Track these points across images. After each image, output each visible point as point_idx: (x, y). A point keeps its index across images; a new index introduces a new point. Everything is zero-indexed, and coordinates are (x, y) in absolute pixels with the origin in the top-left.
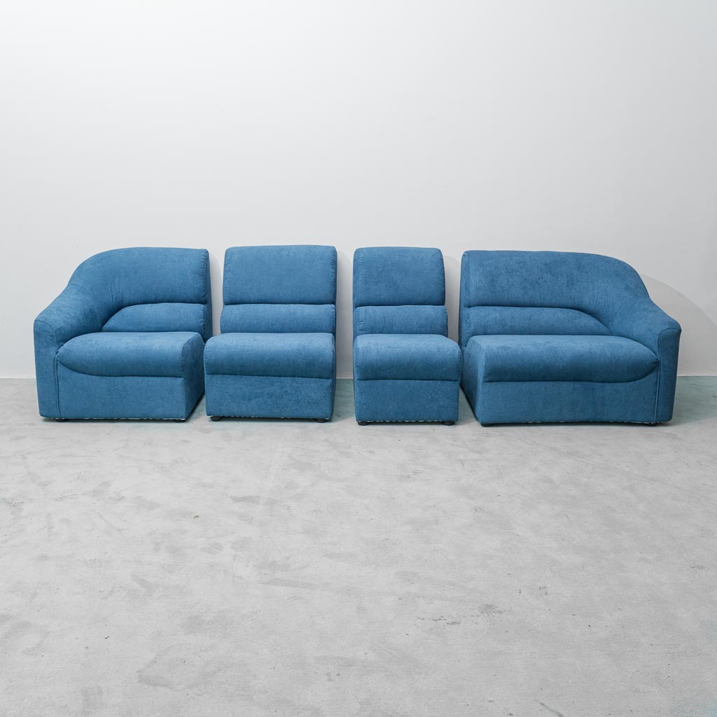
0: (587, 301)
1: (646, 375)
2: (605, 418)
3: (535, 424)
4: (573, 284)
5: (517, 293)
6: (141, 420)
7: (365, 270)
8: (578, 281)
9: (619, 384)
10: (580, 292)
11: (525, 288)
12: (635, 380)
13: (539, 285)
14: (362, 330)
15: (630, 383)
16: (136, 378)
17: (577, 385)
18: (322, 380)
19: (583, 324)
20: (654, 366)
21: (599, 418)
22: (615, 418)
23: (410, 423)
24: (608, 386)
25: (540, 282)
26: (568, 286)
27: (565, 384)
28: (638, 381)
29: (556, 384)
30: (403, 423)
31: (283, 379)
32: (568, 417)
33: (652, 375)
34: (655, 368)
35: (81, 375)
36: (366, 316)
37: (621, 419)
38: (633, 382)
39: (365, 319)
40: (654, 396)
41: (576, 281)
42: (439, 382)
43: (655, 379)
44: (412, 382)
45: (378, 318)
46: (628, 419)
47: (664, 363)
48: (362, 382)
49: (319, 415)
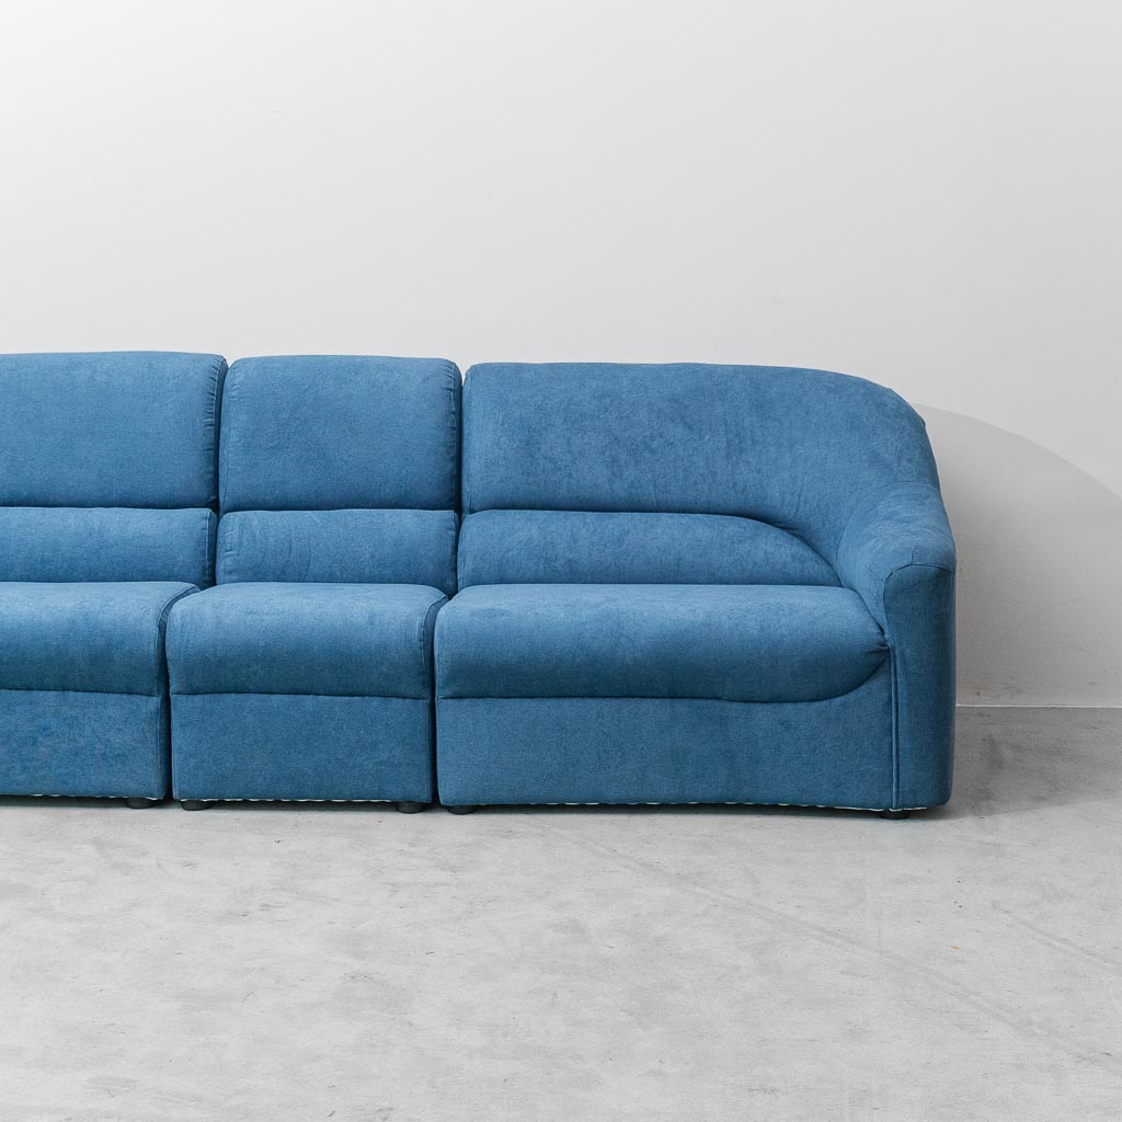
0: (777, 495)
1: (861, 684)
2: (765, 795)
4: (741, 451)
5: (593, 477)
7: (244, 417)
8: (754, 443)
9: (789, 707)
10: (759, 472)
11: (615, 460)
12: (829, 696)
13: (653, 452)
14: (230, 573)
15: (817, 704)
17: (682, 707)
18: (135, 698)
19: (761, 555)
20: (876, 661)
21: (746, 794)
22: (788, 795)
24: (763, 715)
25: (655, 444)
26: (728, 456)
27: (648, 705)
28: (838, 701)
29: (629, 706)
30: (293, 805)
31: (36, 694)
32: (666, 790)
33: (876, 686)
34: (883, 662)
36: (241, 537)
37: (806, 801)
38: (825, 703)
39: (241, 544)
40: (888, 739)
41: (749, 442)
42: (376, 702)
43: (886, 694)
44: (309, 701)
45: (271, 539)
46: (824, 798)
47: (908, 652)
48: (184, 697)
49: (130, 787)
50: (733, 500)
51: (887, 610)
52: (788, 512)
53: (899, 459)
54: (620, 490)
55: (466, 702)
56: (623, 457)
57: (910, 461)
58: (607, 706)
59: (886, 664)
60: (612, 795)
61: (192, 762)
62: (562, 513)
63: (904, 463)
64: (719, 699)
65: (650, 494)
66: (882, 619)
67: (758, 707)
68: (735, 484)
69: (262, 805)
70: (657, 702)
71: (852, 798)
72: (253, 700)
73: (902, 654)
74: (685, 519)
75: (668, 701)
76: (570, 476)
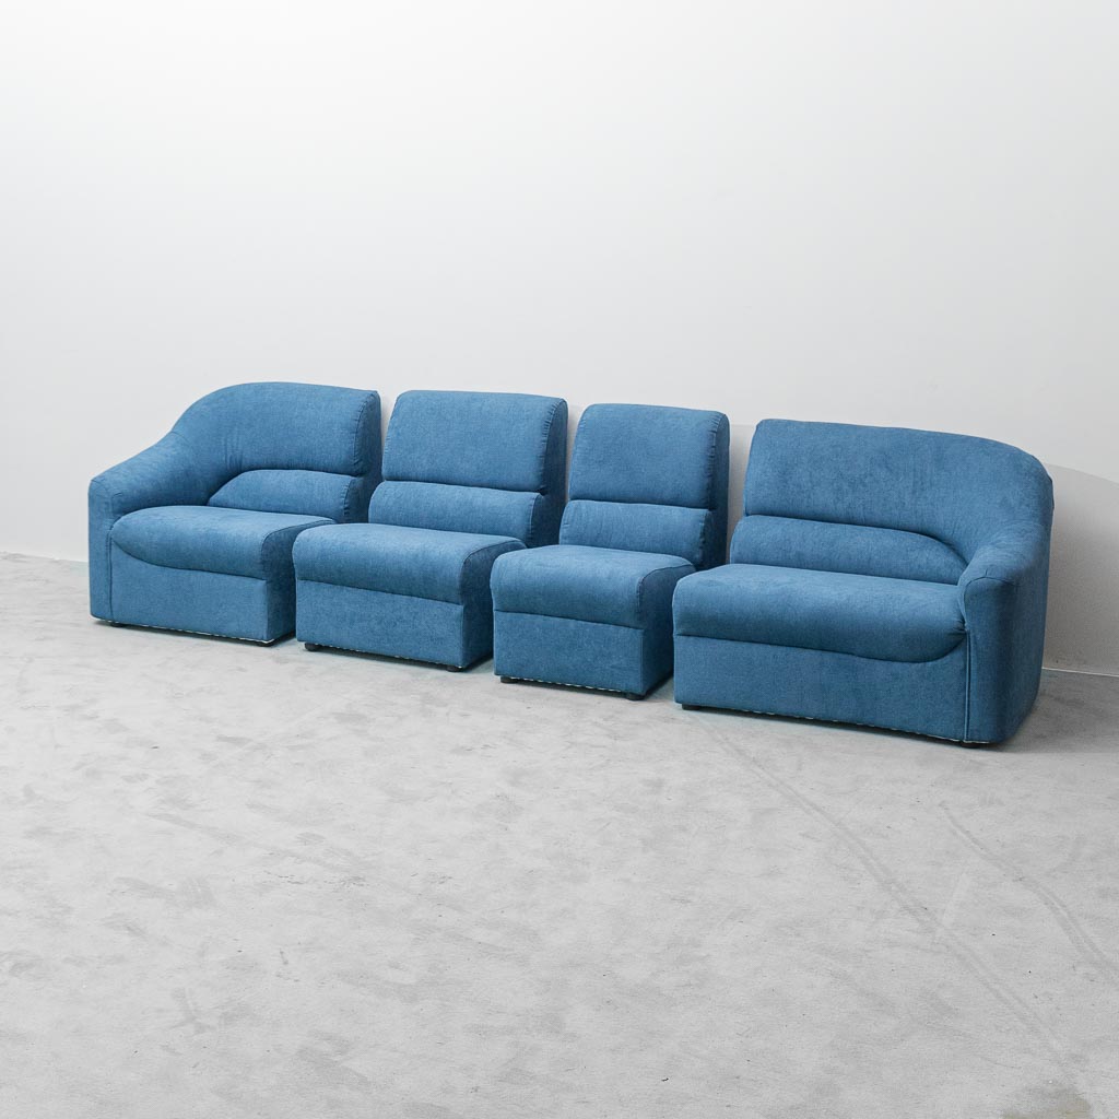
0: (942, 521)
1: (946, 654)
2: (881, 722)
3: (764, 716)
4: (923, 490)
5: (823, 499)
6: (212, 637)
7: (586, 441)
8: (932, 485)
9: (897, 665)
10: (932, 504)
11: (839, 489)
12: (925, 660)
13: (865, 486)
15: (916, 665)
16: (205, 574)
17: (828, 657)
18: (449, 604)
20: (957, 640)
21: (867, 719)
23: (572, 689)
24: (880, 668)
25: (867, 481)
26: (914, 492)
27: (807, 654)
28: (930, 663)
29: (794, 653)
32: (814, 711)
33: (957, 655)
34: (961, 641)
35: (138, 562)
36: (574, 515)
37: (908, 728)
38: (920, 665)
39: (573, 520)
40: (962, 694)
41: (928, 484)
42: (612, 627)
43: (962, 663)
44: (572, 623)
45: (591, 520)
46: (919, 728)
47: (978, 637)
48: (500, 614)
49: (445, 659)
50: (914, 522)
51: (966, 606)
52: (947, 533)
53: (1021, 503)
54: (840, 509)
55: (692, 639)
56: (845, 487)
57: (1028, 505)
58: (780, 651)
59: (963, 643)
60: (782, 709)
61: (504, 653)
62: (801, 521)
63: (1023, 507)
64: (853, 654)
65: (859, 513)
66: (963, 612)
67: (877, 662)
68: (916, 512)
69: (545, 685)
70: (813, 652)
71: (938, 731)
72: (540, 619)
73: (975, 637)
74: (878, 531)
75: (819, 652)
76: (809, 497)
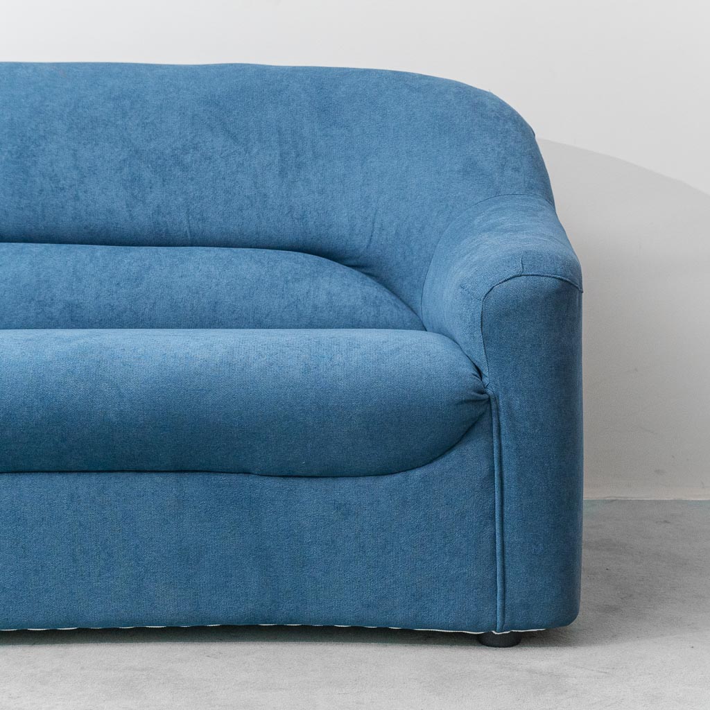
1: (451, 448)
2: (314, 613)
3: (52, 635)
4: (299, 166)
5: (106, 199)
8: (316, 156)
9: (346, 484)
10: (322, 192)
11: (135, 179)
12: (406, 466)
13: (185, 168)
15: (387, 480)
17: (192, 485)
19: (323, 297)
21: (286, 612)
22: (347, 612)
25: (188, 159)
26: (283, 173)
27: (145, 483)
28: (418, 473)
32: (169, 609)
34: (481, 416)
37: (373, 618)
38: (399, 477)
40: (488, 530)
41: (310, 155)
43: (485, 466)
46: (399, 617)
47: (516, 403)
50: (289, 230)
51: (486, 340)
52: (359, 242)
53: (502, 168)
54: (142, 218)
56: (147, 175)
57: (516, 170)
58: (84, 485)
59: (484, 422)
60: (96, 615)
62: (64, 246)
63: (509, 172)
64: (247, 473)
65: (181, 222)
66: (479, 356)
67: (303, 484)
68: (291, 209)
70: (158, 478)
71: (440, 616)
73: (509, 406)
74: (225, 253)
75: (172, 477)
76: (77, 198)
